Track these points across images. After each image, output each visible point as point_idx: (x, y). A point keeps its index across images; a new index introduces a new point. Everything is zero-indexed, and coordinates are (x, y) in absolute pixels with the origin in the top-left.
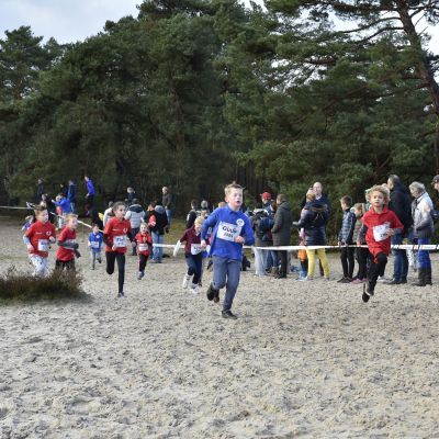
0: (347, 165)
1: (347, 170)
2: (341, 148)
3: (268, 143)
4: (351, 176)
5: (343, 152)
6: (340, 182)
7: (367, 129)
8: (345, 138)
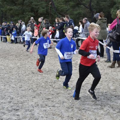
0: (27, 13)
1: (27, 14)
2: (26, 8)
3: (8, 7)
4: (28, 16)
5: (27, 10)
6: (26, 17)
7: (32, 4)
8: (27, 6)
